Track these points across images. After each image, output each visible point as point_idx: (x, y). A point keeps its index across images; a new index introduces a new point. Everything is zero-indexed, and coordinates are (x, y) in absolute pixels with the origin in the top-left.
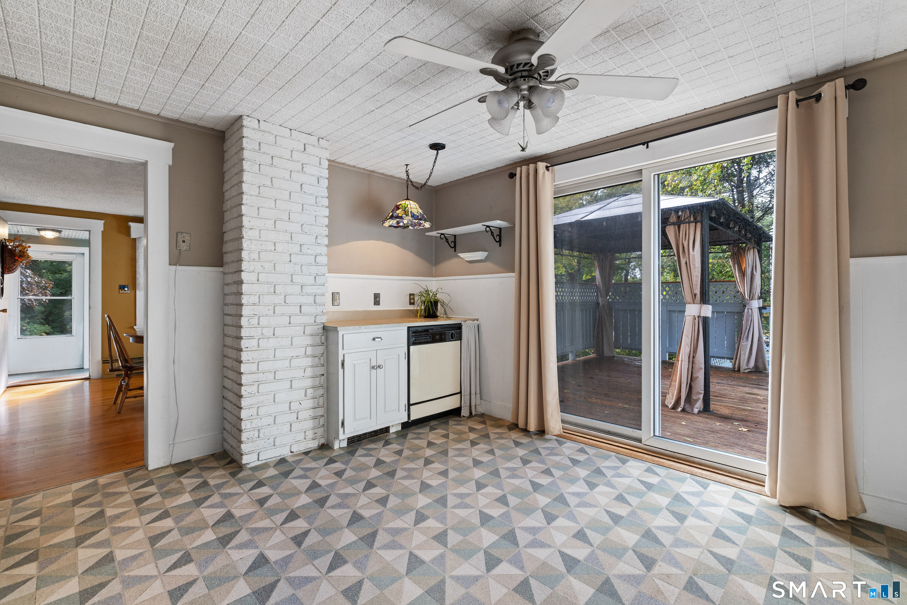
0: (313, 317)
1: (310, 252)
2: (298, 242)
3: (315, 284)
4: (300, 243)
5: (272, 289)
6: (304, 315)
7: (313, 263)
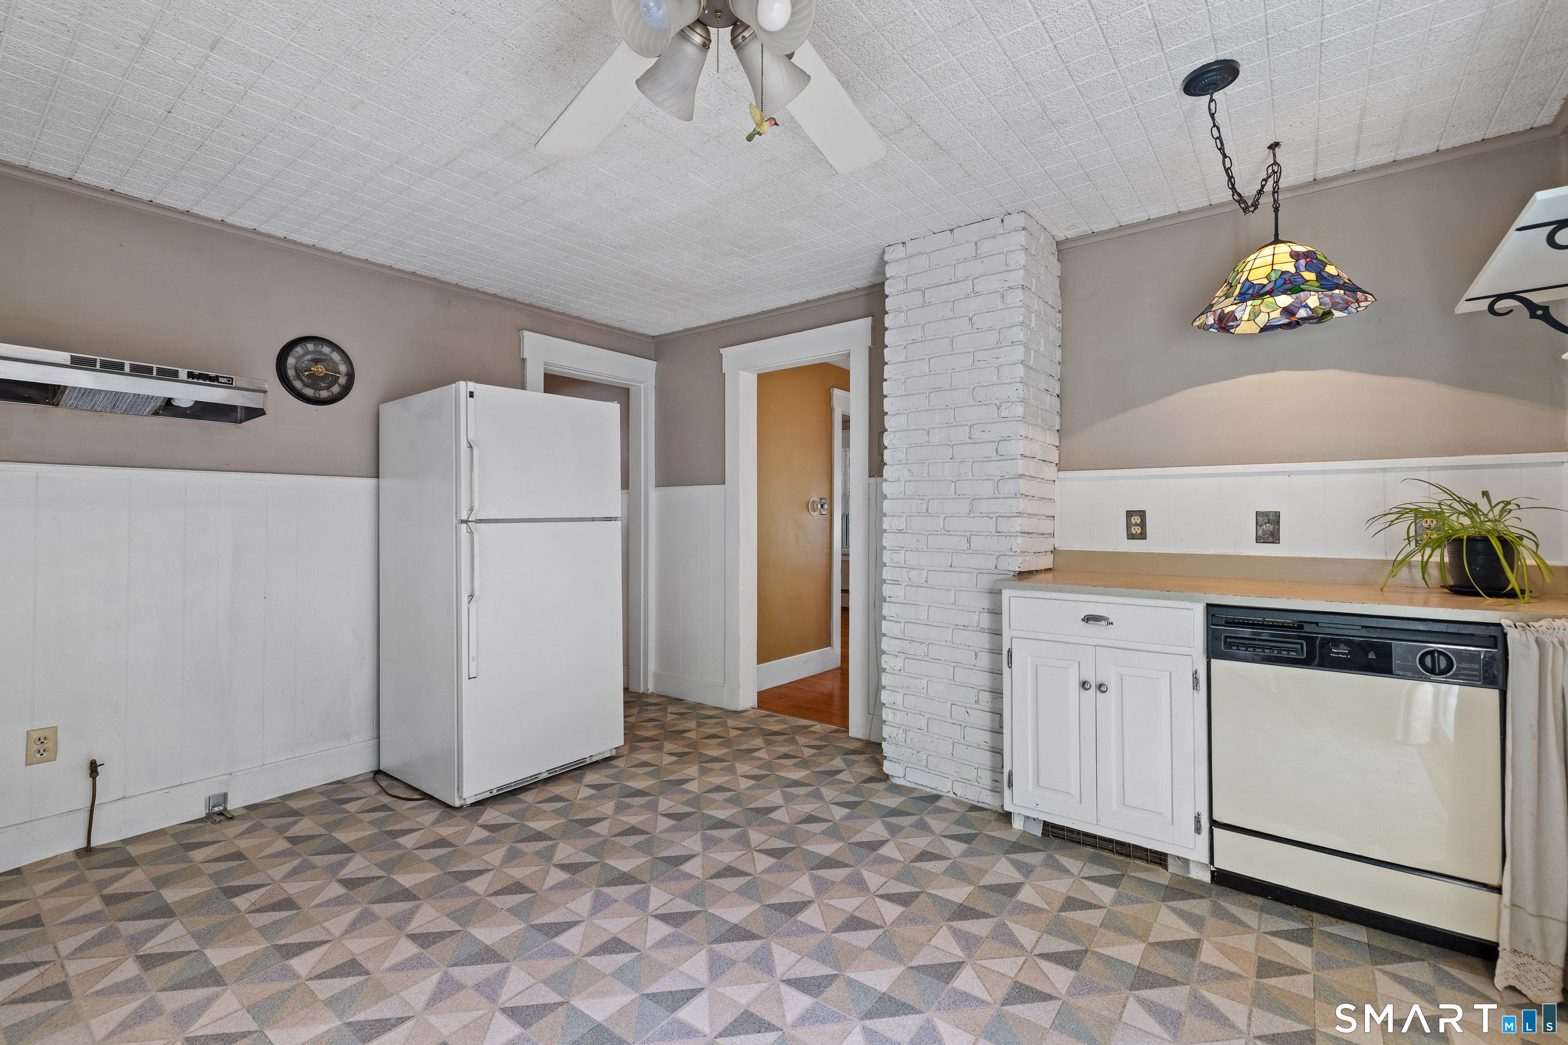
0: (993, 558)
1: (986, 436)
2: (966, 423)
3: (997, 495)
4: (969, 423)
5: (924, 506)
6: (976, 552)
7: (994, 456)
